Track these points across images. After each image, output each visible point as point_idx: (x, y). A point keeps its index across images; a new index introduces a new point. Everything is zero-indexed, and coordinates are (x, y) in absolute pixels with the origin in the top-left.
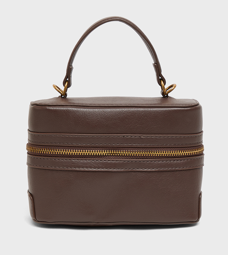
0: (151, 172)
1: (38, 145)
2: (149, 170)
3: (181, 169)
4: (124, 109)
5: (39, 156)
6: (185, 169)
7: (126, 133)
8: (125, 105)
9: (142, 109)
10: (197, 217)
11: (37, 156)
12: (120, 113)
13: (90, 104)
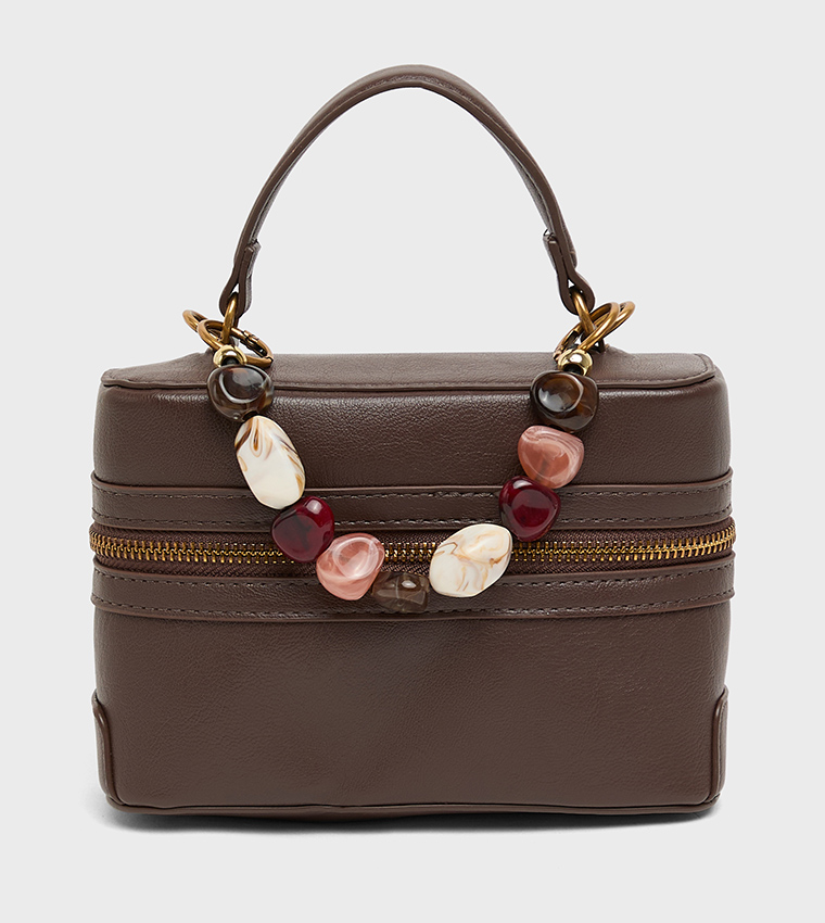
0: (532, 620)
1: (124, 530)
2: (524, 616)
3: (641, 609)
4: (431, 399)
5: (128, 570)
6: (656, 610)
7: (441, 481)
8: (437, 385)
9: (498, 396)
10: (707, 789)
11: (122, 569)
12: (419, 411)
13: (312, 383)
